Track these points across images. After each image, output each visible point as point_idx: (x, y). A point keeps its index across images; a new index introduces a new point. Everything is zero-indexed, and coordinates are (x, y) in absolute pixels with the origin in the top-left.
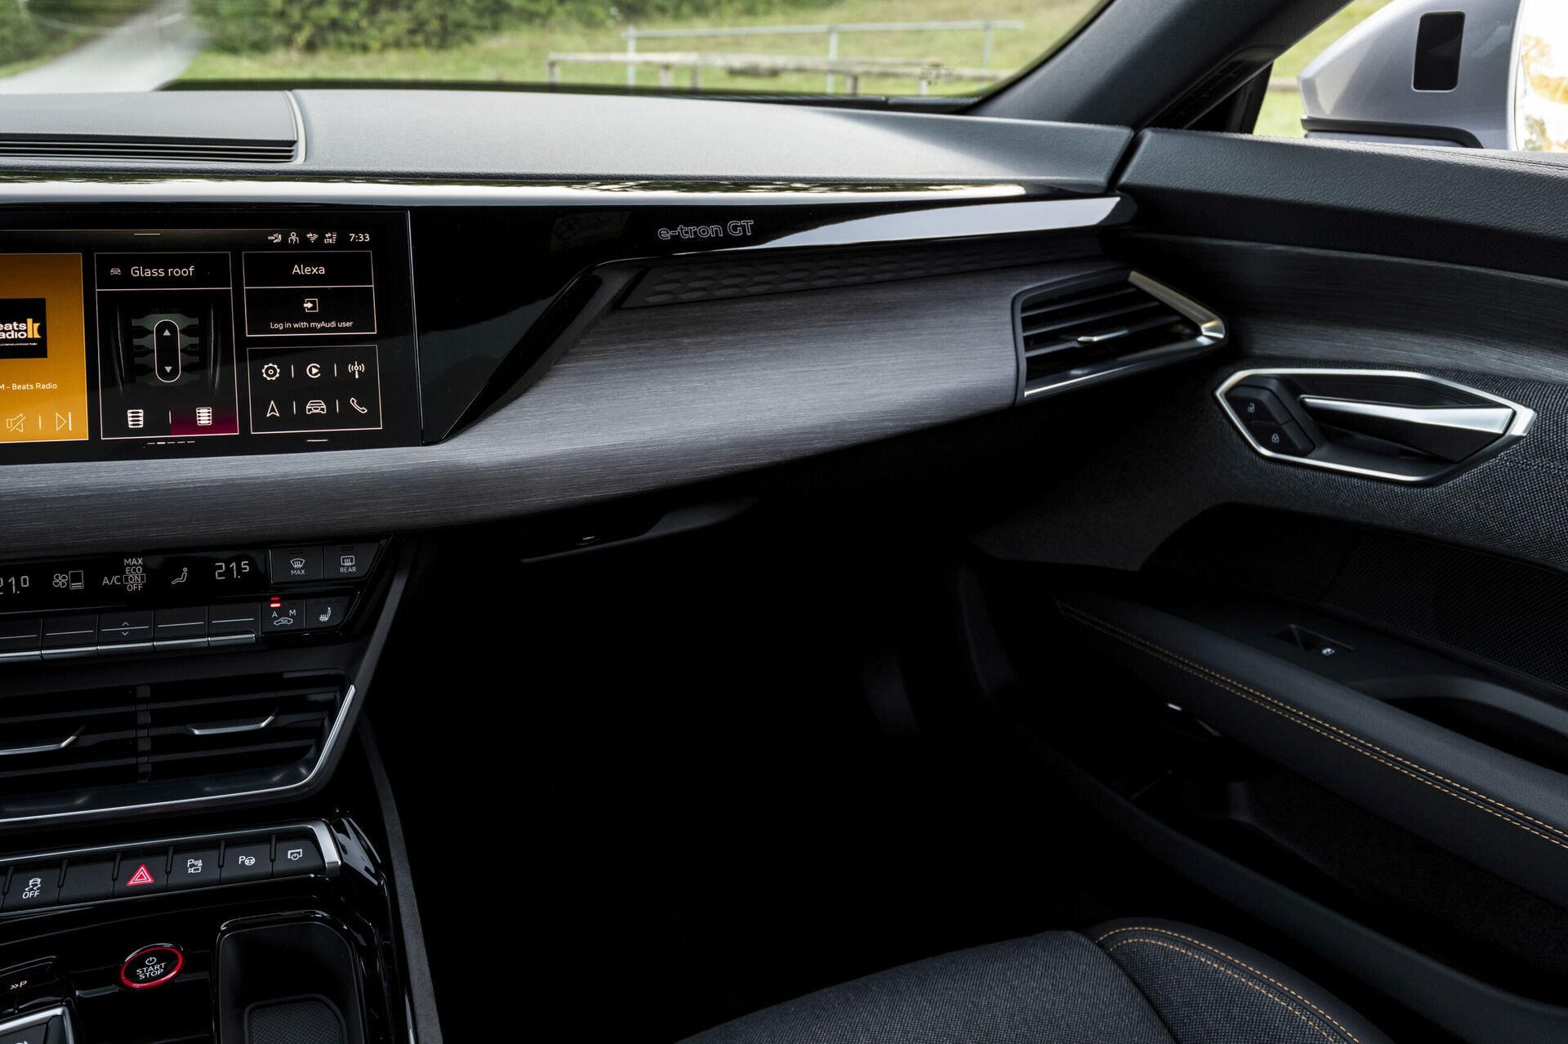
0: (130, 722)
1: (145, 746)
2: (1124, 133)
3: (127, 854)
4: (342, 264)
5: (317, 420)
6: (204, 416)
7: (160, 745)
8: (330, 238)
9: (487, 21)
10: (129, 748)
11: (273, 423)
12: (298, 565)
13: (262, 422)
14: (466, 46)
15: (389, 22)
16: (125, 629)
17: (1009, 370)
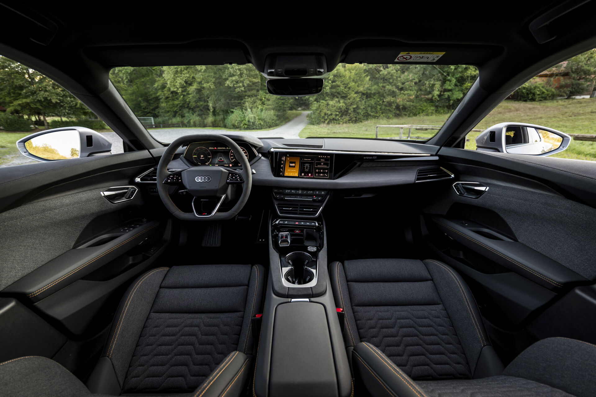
0: (297, 208)
1: (299, 211)
2: (439, 147)
3: (296, 221)
4: (326, 160)
5: (321, 176)
6: (310, 175)
7: (300, 211)
8: (325, 157)
9: (365, 118)
10: (297, 210)
11: (317, 176)
12: (317, 192)
13: (316, 176)
14: (360, 123)
15: (345, 118)
16: (298, 197)
17: (414, 179)
